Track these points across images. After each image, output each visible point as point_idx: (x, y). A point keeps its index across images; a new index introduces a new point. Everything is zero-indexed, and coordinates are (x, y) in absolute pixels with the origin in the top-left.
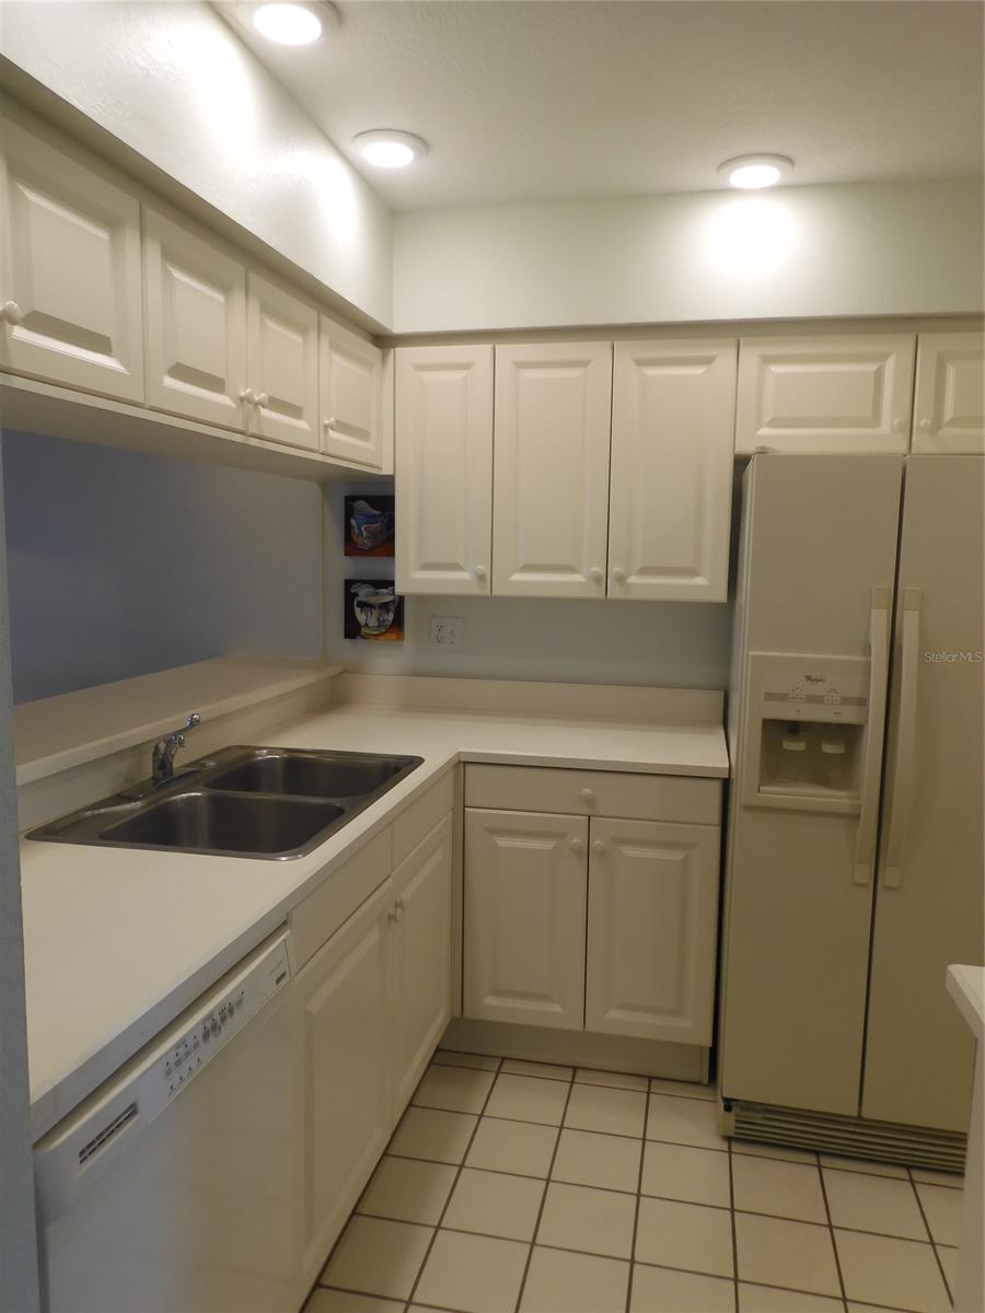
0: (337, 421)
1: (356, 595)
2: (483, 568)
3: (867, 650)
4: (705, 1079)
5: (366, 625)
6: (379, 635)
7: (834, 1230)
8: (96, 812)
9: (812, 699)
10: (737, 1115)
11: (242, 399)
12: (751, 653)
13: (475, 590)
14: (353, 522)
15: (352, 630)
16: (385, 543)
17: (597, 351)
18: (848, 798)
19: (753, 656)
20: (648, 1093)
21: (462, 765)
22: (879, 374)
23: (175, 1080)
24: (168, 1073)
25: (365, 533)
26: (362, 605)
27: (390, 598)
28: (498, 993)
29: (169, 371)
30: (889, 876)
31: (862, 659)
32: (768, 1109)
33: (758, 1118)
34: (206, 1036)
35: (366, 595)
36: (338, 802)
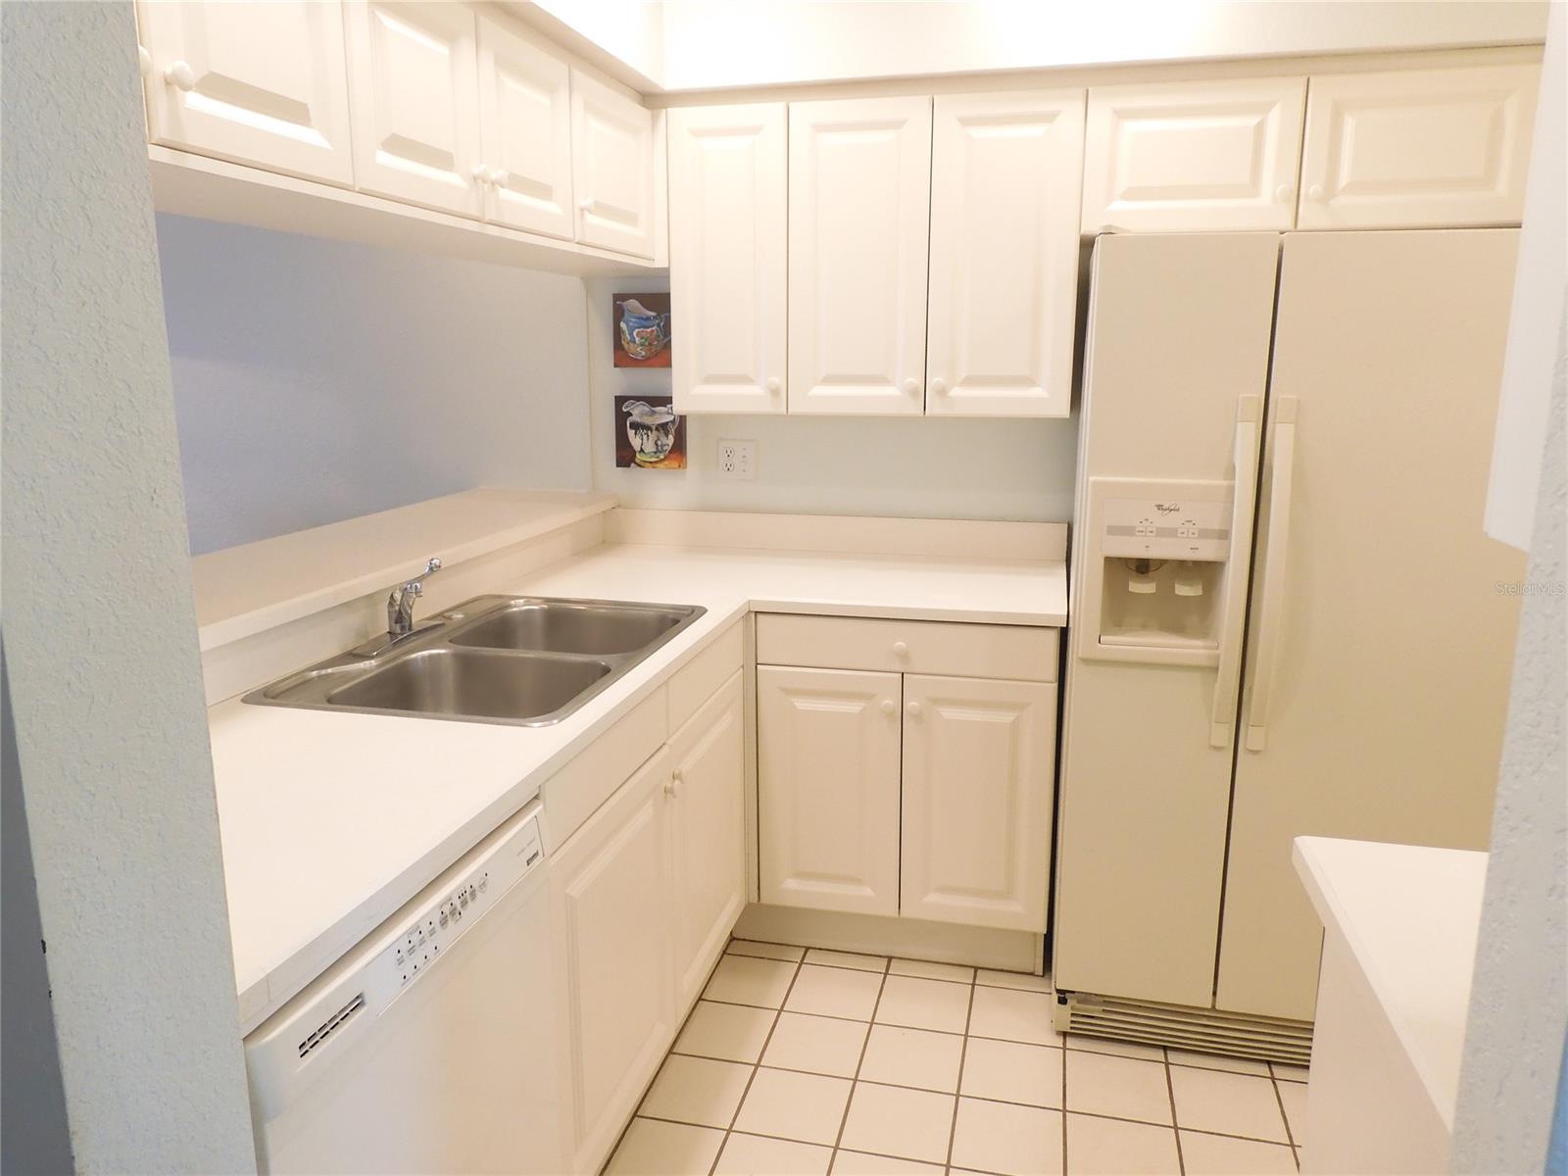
0: (596, 203)
1: (629, 414)
2: (778, 380)
3: (1231, 472)
4: (1039, 970)
5: (642, 450)
6: (656, 462)
7: (1180, 1131)
8: (323, 672)
9: (1162, 532)
10: (1072, 1008)
11: (475, 178)
12: (1091, 479)
13: (768, 407)
14: (623, 325)
15: (625, 456)
16: (660, 353)
17: (912, 108)
18: (1205, 648)
19: (1094, 483)
20: (973, 985)
21: (753, 615)
22: (1260, 130)
23: (409, 970)
24: (400, 962)
25: (637, 339)
26: (636, 426)
27: (671, 418)
28: (799, 875)
29: (382, 144)
30: (1251, 738)
31: (1225, 483)
32: (1107, 1001)
33: (1096, 1010)
34: (444, 922)
35: (642, 415)
36: (602, 660)
